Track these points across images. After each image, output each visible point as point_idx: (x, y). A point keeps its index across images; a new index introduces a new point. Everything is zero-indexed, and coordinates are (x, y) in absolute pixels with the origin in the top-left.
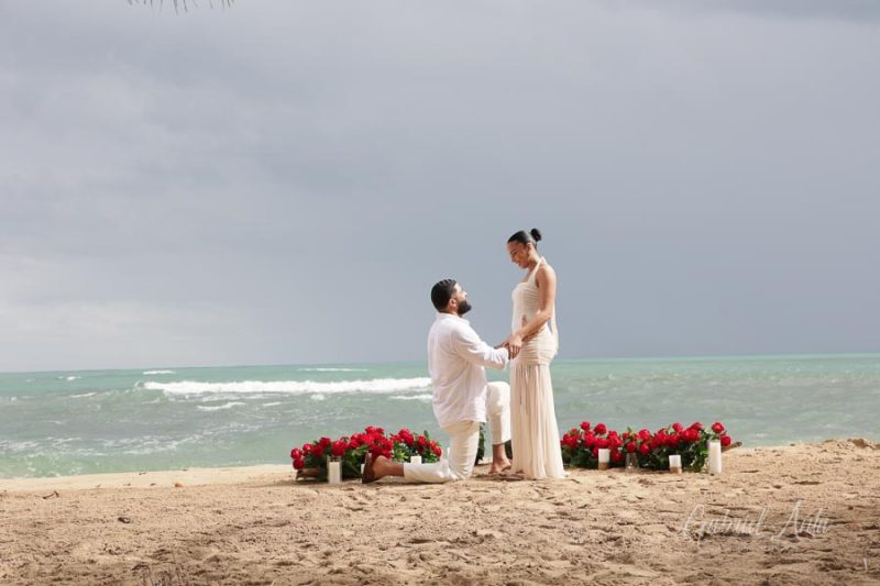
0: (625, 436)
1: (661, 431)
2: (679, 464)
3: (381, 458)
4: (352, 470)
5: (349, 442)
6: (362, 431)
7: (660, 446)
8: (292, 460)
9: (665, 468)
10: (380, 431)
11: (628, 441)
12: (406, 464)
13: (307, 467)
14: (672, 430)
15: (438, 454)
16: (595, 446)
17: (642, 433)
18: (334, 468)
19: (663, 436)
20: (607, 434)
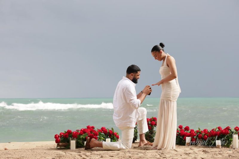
0: (197, 132)
1: (213, 130)
2: (220, 144)
3: (93, 139)
4: (80, 144)
5: (79, 132)
7: (212, 136)
8: (55, 139)
10: (93, 127)
11: (198, 134)
12: (104, 142)
13: (61, 143)
14: (217, 130)
15: (118, 138)
16: (184, 136)
17: (205, 130)
18: (73, 143)
19: (214, 132)
20: (190, 130)
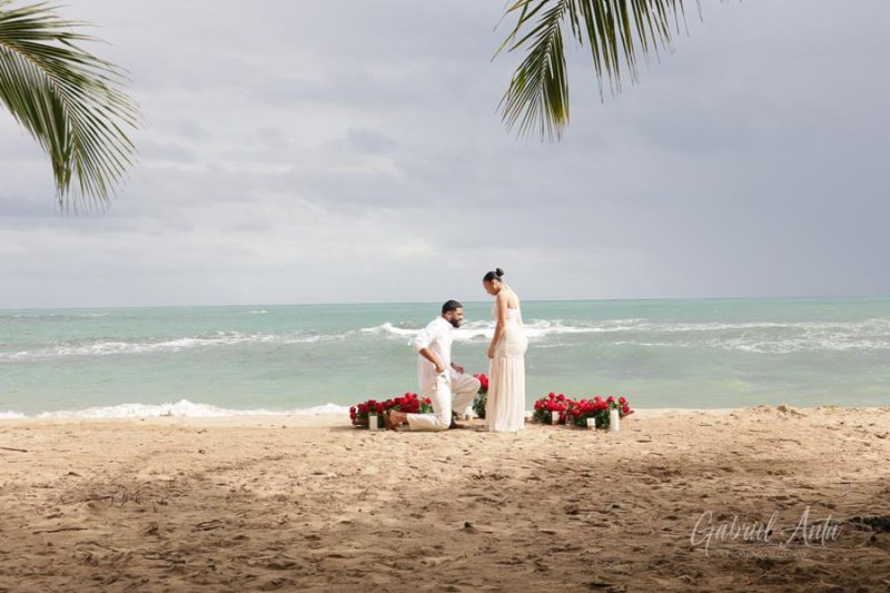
2: (594, 424)
6: (402, 395)
8: (350, 413)
9: (584, 426)
13: (358, 418)
16: (551, 410)
18: (373, 420)
